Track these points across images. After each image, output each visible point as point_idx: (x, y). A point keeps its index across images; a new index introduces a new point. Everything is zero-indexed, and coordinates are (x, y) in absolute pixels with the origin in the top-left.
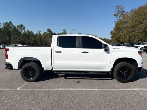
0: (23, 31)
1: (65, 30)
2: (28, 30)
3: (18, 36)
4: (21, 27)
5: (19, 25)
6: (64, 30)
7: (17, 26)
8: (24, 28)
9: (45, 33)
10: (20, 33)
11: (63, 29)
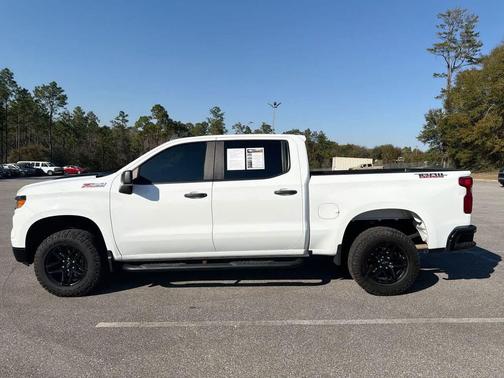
0: (61, 110)
1: (219, 110)
2: (79, 109)
3: (37, 132)
4: (53, 94)
5: (44, 87)
6: (216, 111)
7: (37, 90)
8: (63, 100)
9: (145, 119)
10: (48, 118)
11: (212, 107)
